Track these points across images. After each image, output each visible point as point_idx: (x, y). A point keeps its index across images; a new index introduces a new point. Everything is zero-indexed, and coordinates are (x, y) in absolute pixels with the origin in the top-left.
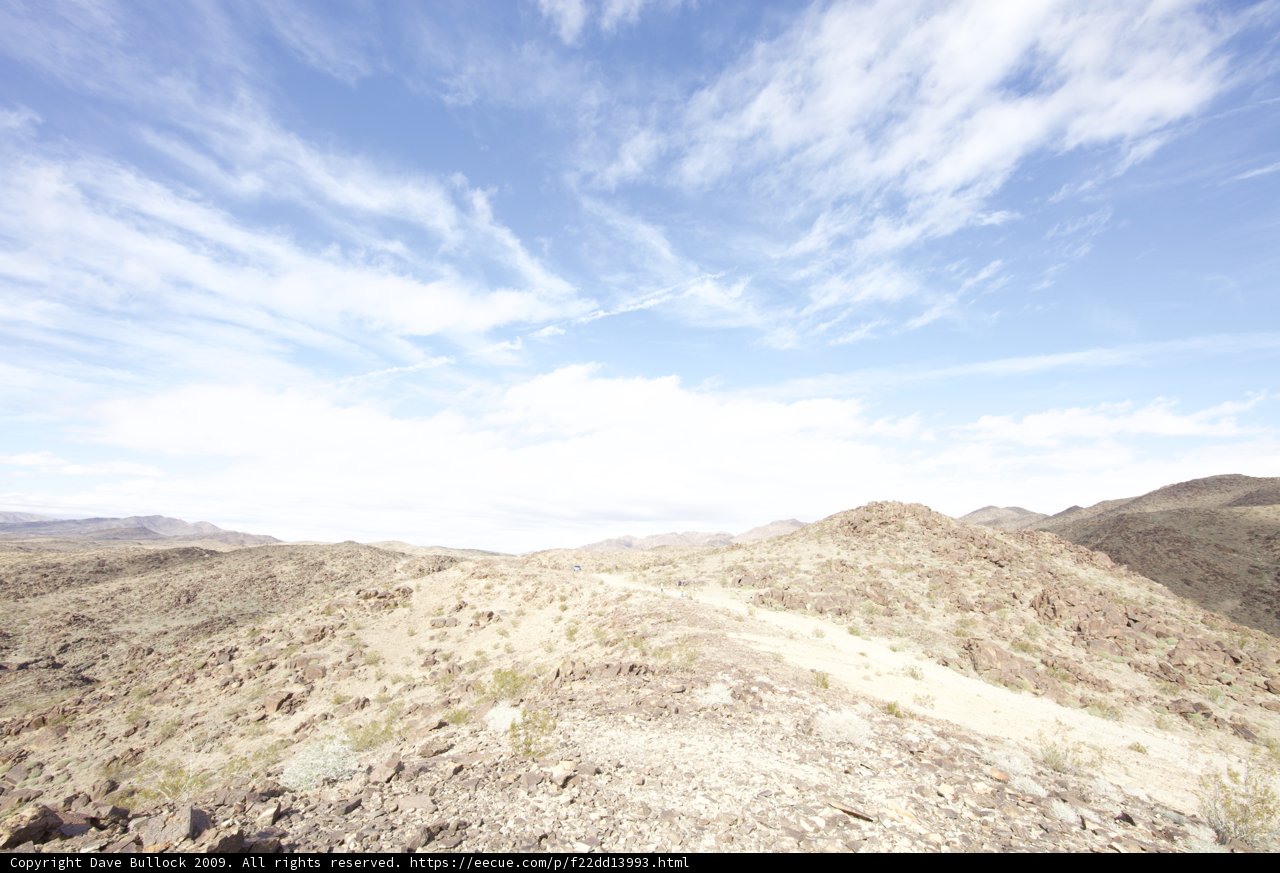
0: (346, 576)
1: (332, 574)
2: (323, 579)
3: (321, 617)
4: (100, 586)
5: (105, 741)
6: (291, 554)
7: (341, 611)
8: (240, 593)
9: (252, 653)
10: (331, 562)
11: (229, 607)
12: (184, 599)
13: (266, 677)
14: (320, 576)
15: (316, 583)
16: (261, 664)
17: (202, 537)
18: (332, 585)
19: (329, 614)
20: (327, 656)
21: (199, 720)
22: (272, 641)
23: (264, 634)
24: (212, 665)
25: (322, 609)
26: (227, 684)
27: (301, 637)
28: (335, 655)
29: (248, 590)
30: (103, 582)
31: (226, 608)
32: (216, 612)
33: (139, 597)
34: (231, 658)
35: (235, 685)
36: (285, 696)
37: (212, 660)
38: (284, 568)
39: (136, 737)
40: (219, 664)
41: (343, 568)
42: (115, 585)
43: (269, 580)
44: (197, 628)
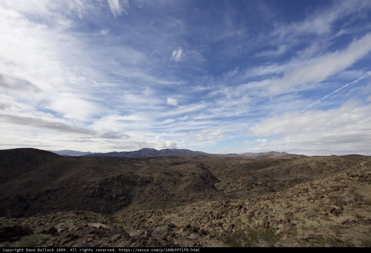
0: (337, 168)
1: (331, 167)
2: (328, 168)
3: (335, 182)
4: (268, 168)
5: (283, 208)
6: (312, 160)
7: (343, 181)
8: (301, 172)
9: (314, 191)
10: (328, 163)
11: (300, 176)
12: (287, 172)
13: (322, 200)
14: (326, 167)
15: (326, 169)
16: (318, 195)
17: (285, 156)
18: (332, 170)
19: (338, 181)
20: (344, 198)
21: (305, 209)
22: (319, 188)
23: (315, 186)
24: (303, 193)
25: (333, 179)
26: (309, 200)
27: (330, 189)
28: (348, 197)
29: (303, 171)
30: (268, 167)
31: (299, 176)
32: (296, 177)
33: (276, 171)
34: (307, 192)
35: (312, 200)
36: (332, 209)
37: (302, 191)
38: (312, 165)
39: (289, 209)
40: (304, 193)
41: (334, 165)
42: (270, 168)
43: (309, 168)
44: (293, 180)
